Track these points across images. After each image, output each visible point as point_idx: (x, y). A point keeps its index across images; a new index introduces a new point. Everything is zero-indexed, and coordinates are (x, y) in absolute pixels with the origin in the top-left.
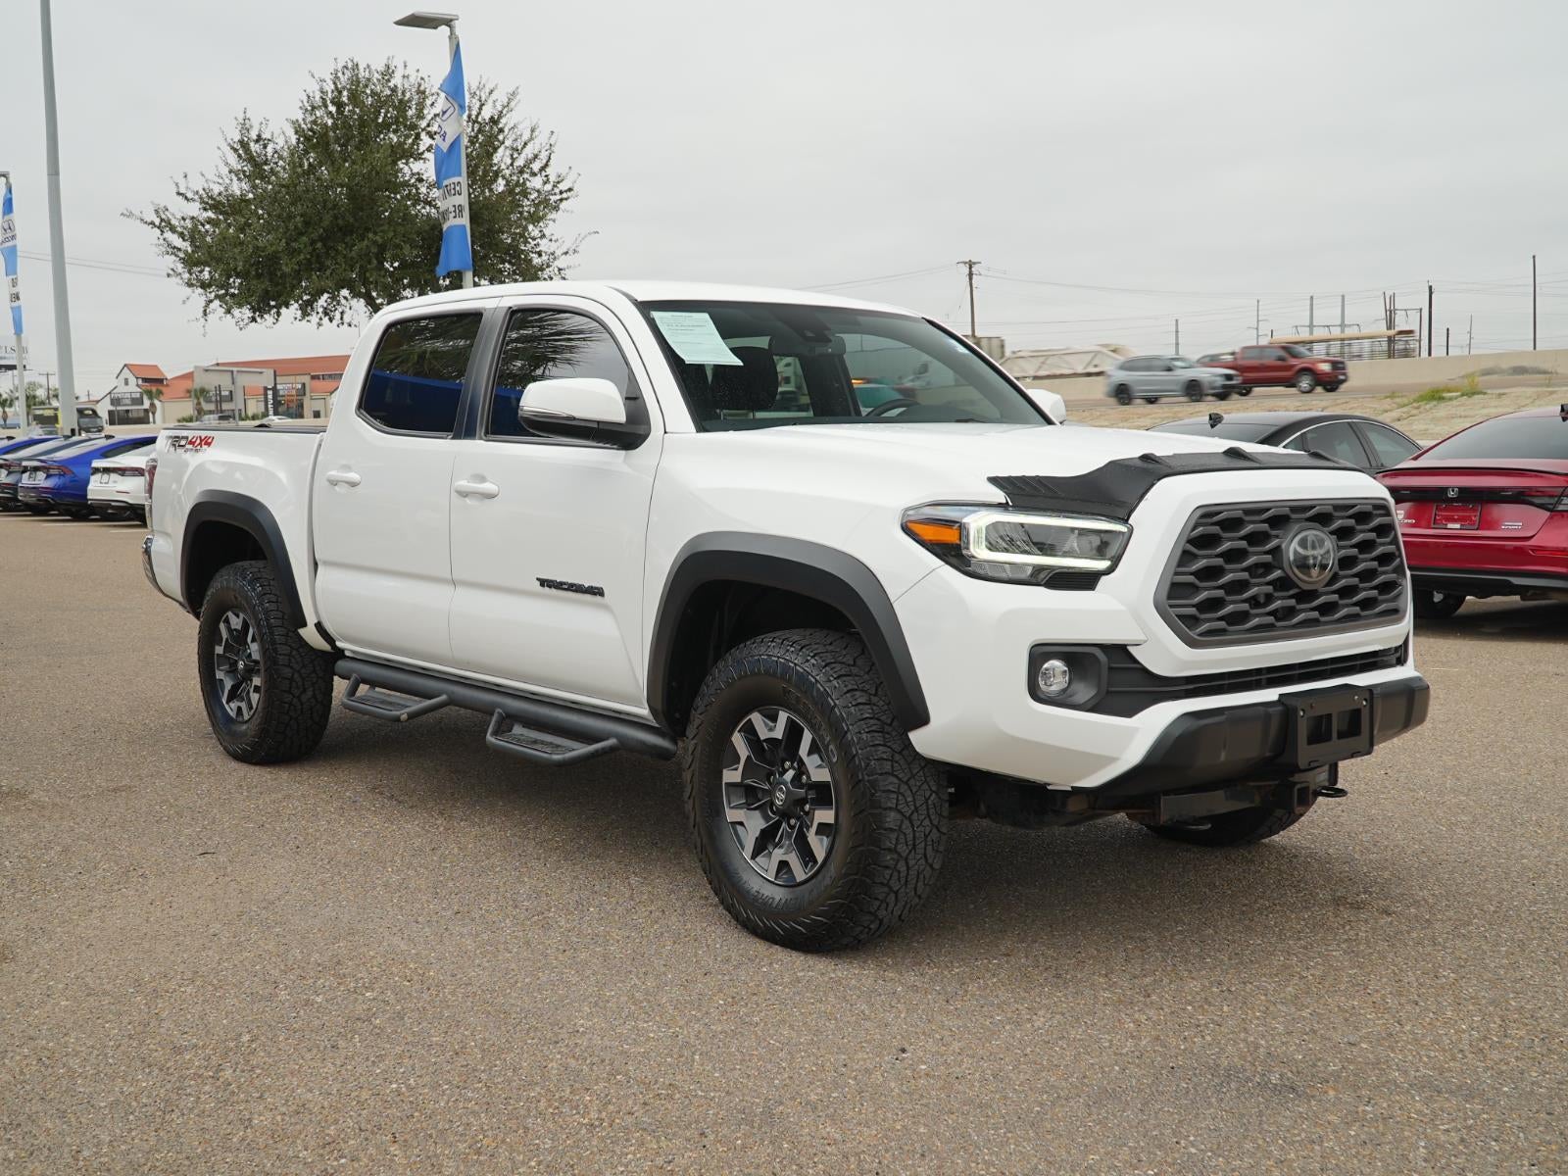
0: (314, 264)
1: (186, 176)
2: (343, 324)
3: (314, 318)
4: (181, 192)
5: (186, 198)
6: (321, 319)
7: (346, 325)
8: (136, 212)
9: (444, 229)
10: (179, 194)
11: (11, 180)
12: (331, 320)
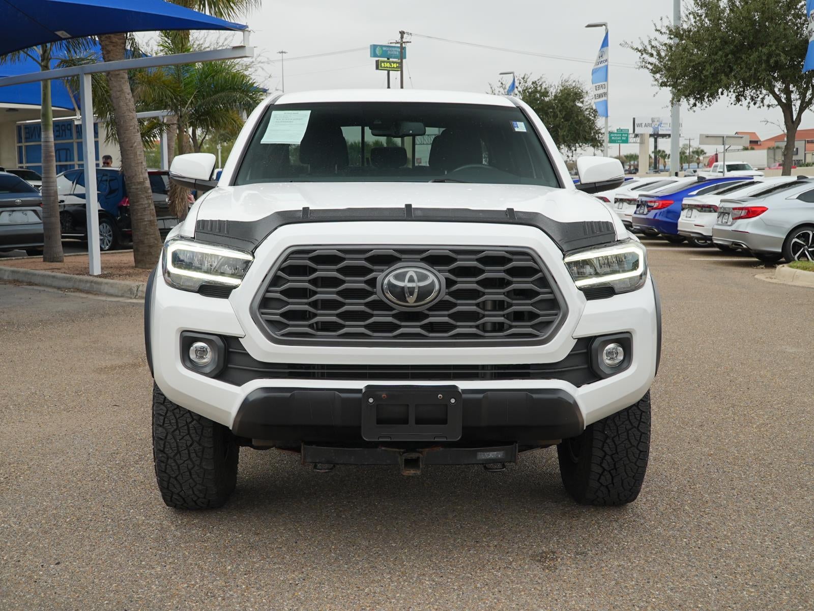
0: (728, 70)
1: (661, 19)
2: (763, 106)
3: (745, 102)
4: (658, 29)
5: (661, 32)
6: (749, 103)
7: (765, 106)
8: (629, 43)
9: (810, 41)
10: (657, 30)
11: (608, 28)
12: (755, 104)
